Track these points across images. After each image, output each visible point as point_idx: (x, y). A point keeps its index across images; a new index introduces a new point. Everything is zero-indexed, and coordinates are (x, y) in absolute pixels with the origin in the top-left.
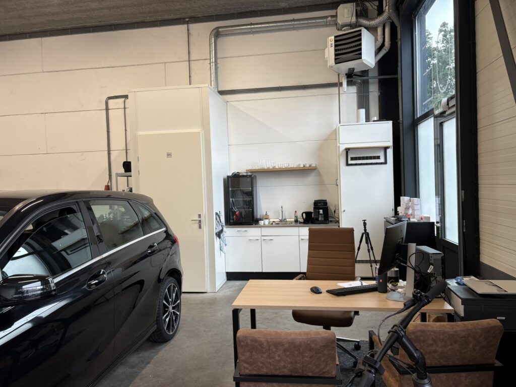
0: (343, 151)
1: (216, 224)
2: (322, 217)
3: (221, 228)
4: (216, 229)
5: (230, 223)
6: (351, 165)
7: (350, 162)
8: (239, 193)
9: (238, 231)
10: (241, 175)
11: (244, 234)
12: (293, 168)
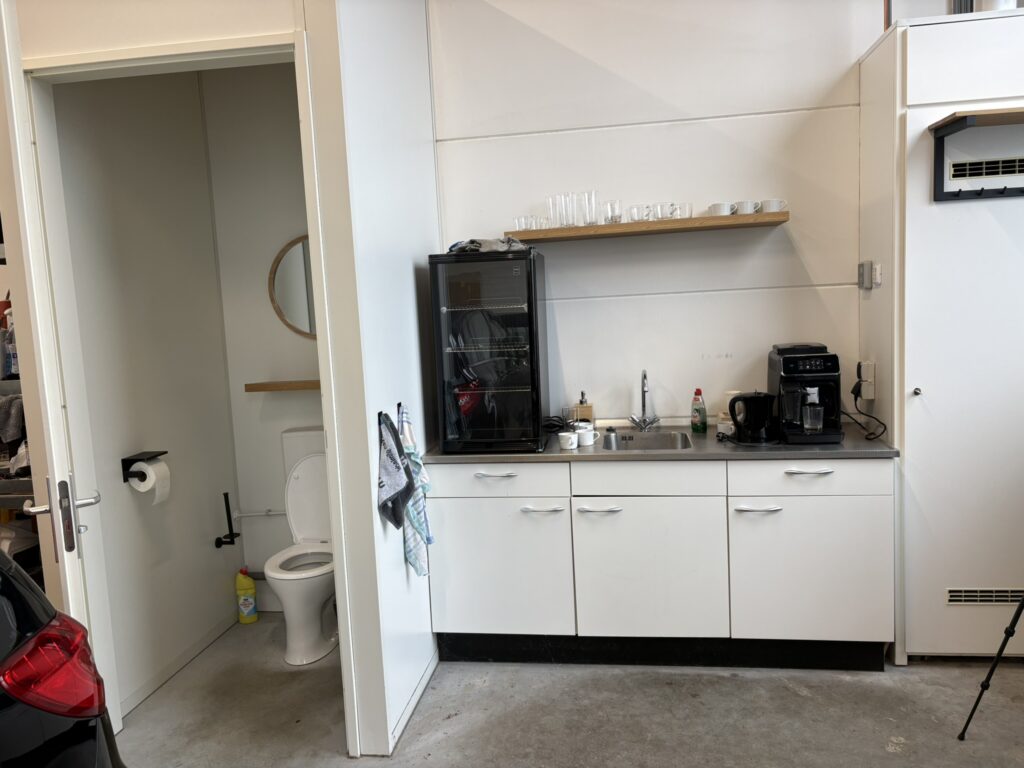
0: (923, 136)
1: (382, 466)
2: (815, 416)
3: (403, 480)
4: (381, 485)
5: (446, 443)
6: (958, 196)
7: (952, 185)
8: (479, 322)
9: (479, 477)
10: (483, 250)
11: (503, 488)
12: (690, 219)
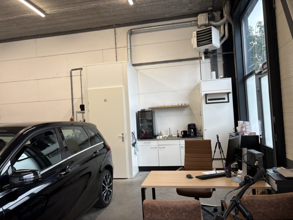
0: (204, 95)
1: (132, 139)
2: (193, 134)
3: (135, 141)
4: (132, 141)
5: (140, 138)
7: (208, 102)
8: (145, 121)
9: (145, 143)
10: (145, 110)
11: (148, 144)
12: (175, 106)
